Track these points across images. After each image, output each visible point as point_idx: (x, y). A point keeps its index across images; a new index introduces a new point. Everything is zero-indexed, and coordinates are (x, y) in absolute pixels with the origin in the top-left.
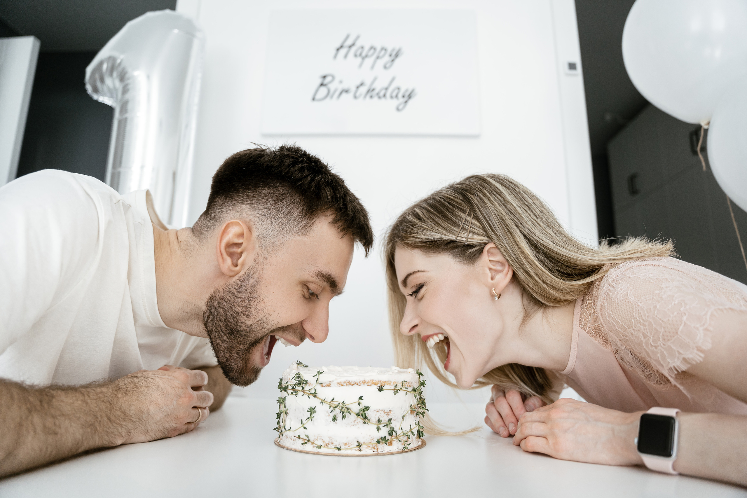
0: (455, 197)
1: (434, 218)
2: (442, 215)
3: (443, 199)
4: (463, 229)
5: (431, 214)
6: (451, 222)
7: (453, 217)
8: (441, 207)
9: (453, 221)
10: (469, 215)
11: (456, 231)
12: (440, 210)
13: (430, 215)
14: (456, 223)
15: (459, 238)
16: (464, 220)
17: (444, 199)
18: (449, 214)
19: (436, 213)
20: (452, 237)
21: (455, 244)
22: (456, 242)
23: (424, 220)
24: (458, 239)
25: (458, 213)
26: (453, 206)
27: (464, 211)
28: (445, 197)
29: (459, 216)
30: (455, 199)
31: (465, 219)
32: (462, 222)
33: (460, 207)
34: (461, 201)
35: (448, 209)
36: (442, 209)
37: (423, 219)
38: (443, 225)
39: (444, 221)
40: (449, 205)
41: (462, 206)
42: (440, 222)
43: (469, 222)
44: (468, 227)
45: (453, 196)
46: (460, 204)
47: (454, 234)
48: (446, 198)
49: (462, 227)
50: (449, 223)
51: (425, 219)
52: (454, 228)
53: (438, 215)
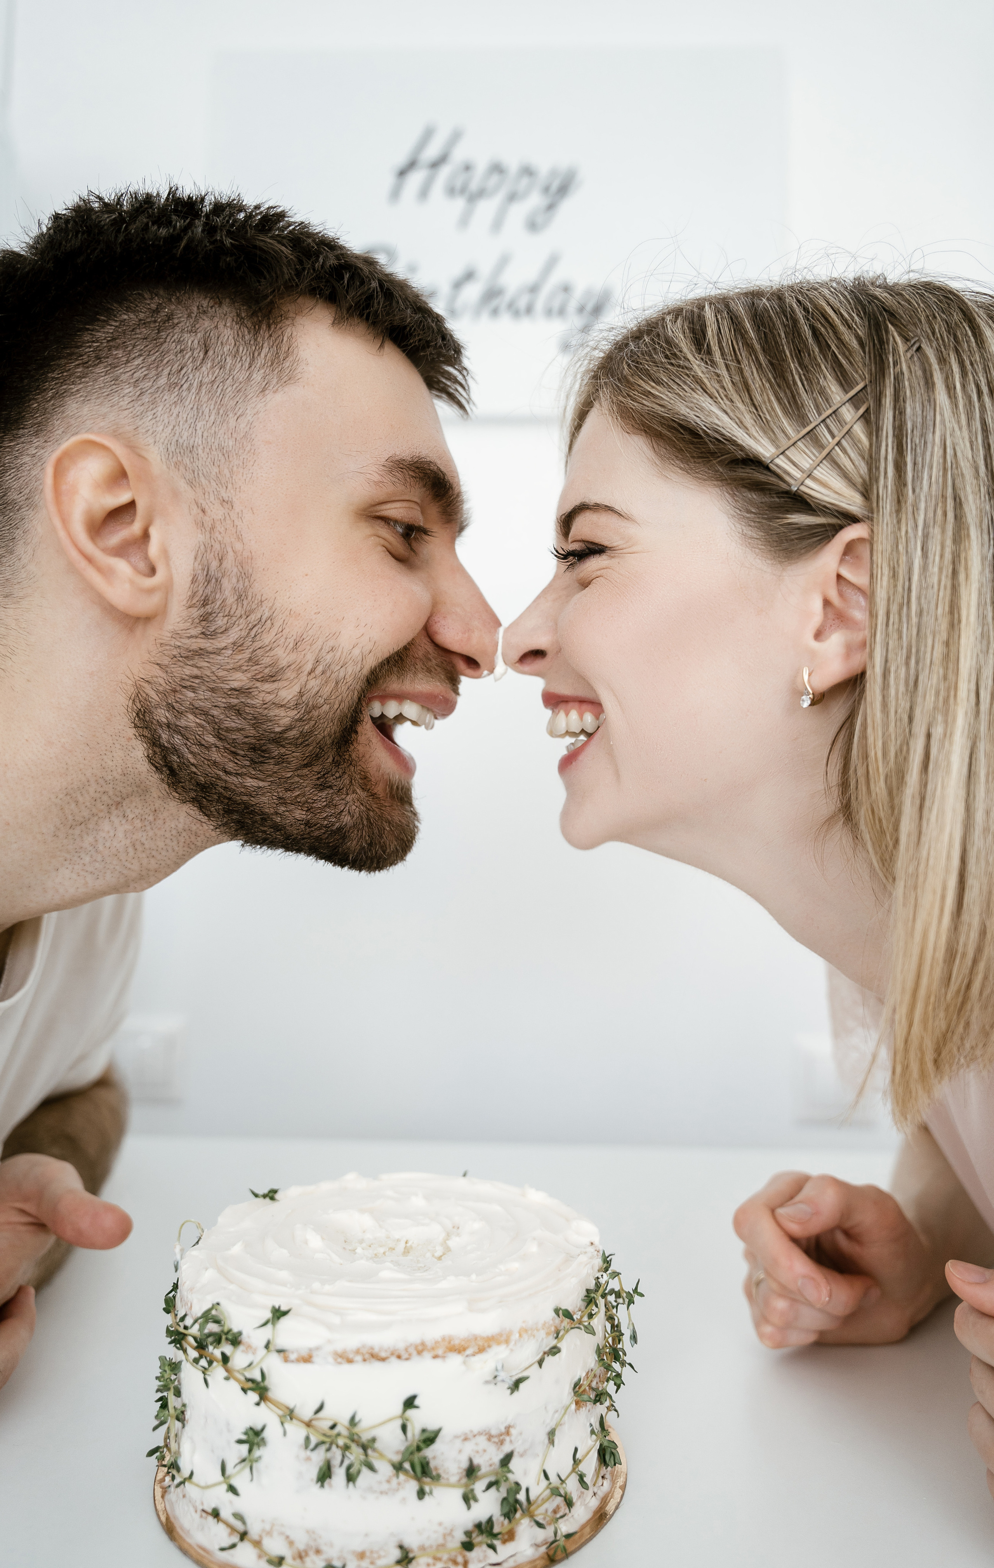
0: (846, 320)
1: (744, 363)
2: (769, 361)
3: (806, 309)
4: (812, 436)
5: (740, 344)
6: (787, 397)
7: (803, 385)
8: (783, 335)
9: (794, 397)
10: (855, 401)
11: (786, 435)
12: (776, 342)
13: (738, 345)
14: (798, 409)
15: (781, 462)
16: (830, 411)
17: (808, 312)
18: (796, 368)
19: (757, 347)
20: (764, 449)
21: (761, 477)
22: (767, 468)
23: (709, 352)
24: (777, 461)
25: (825, 378)
26: (824, 346)
27: (845, 381)
28: (816, 306)
29: (822, 392)
30: (842, 328)
31: (834, 408)
32: (820, 414)
33: (843, 362)
34: (855, 344)
35: (800, 352)
36: (784, 341)
37: (709, 345)
38: (758, 398)
39: (767, 385)
40: (810, 340)
41: (851, 362)
42: (756, 381)
43: (841, 422)
44: (830, 439)
45: (842, 315)
46: (847, 353)
47: (774, 441)
48: (816, 314)
49: (812, 430)
50: (779, 400)
51: (715, 348)
52: (785, 422)
53: (761, 358)
